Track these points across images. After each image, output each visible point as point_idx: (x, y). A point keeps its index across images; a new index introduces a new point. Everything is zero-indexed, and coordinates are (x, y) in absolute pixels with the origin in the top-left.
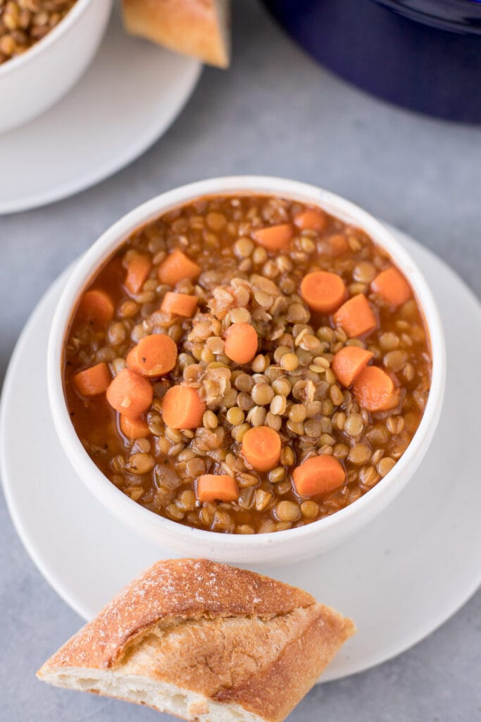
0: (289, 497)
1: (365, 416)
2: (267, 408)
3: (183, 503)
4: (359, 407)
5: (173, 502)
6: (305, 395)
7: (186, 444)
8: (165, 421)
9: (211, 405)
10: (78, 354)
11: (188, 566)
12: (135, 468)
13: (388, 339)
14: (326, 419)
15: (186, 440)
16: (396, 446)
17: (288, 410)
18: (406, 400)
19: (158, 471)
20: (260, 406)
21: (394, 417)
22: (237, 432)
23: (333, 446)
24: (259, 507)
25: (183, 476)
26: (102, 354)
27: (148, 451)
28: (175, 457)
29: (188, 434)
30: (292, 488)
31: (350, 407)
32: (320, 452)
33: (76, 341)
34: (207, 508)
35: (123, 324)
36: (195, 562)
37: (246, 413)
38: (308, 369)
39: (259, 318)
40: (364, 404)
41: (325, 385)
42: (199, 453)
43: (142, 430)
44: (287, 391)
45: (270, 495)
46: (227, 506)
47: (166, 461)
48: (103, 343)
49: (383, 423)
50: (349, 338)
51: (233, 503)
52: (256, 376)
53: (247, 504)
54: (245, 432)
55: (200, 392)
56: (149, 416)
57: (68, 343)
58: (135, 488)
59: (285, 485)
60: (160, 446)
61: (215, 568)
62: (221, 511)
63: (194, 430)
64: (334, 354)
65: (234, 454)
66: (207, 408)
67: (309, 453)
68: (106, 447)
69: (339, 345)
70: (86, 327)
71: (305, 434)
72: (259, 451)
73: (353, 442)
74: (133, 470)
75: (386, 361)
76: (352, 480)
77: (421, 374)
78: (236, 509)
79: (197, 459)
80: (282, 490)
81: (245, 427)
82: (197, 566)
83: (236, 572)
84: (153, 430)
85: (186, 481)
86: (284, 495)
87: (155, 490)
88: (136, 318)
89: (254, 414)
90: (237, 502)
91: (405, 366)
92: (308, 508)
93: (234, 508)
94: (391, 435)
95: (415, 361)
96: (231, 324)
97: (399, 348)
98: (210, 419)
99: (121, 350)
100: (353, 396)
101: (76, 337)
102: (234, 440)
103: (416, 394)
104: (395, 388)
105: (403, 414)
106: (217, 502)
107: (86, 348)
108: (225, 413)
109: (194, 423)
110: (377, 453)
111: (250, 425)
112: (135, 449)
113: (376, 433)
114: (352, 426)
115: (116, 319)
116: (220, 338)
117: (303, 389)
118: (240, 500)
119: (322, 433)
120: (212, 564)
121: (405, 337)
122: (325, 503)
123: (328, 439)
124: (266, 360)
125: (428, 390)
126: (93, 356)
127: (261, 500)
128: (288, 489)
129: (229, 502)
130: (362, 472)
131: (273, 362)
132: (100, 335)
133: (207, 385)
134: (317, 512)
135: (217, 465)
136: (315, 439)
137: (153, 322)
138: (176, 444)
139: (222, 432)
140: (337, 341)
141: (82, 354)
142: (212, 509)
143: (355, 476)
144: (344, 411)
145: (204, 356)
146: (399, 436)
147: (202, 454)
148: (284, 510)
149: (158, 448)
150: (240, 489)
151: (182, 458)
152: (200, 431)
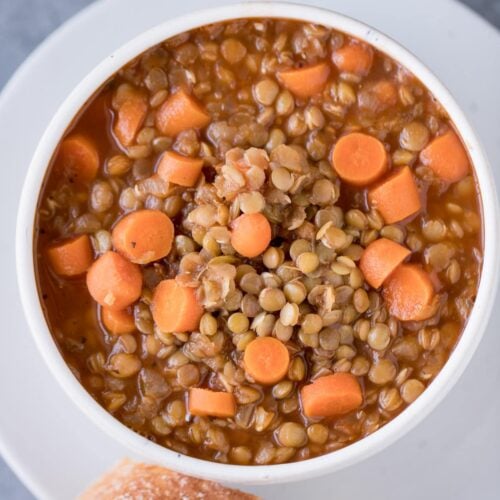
0: (295, 418)
1: (393, 327)
2: (277, 315)
3: (171, 417)
4: (388, 313)
5: (159, 415)
6: (323, 302)
7: (178, 346)
8: (155, 319)
9: (210, 309)
10: (52, 220)
11: (173, 480)
12: (117, 372)
13: (434, 228)
14: (346, 328)
15: (178, 343)
16: (426, 365)
17: (301, 319)
18: (446, 309)
19: (144, 376)
20: (268, 313)
21: (428, 329)
22: (240, 340)
23: (352, 361)
24: (259, 429)
25: (173, 384)
26: (82, 223)
27: (133, 350)
28: (165, 360)
29: (182, 337)
30: (298, 407)
31: (377, 315)
32: (335, 367)
33: (52, 204)
34: (199, 425)
35: (110, 184)
36: (182, 476)
37: (251, 320)
38: (330, 269)
39: (275, 201)
40: (395, 311)
41: (348, 290)
42: (194, 359)
43: (128, 327)
44: (301, 297)
45: (273, 415)
46: (221, 423)
47: (154, 364)
48: (85, 208)
49: (415, 335)
50: (385, 224)
51: (229, 420)
52: (266, 275)
53: (245, 424)
54: (249, 341)
55: (199, 292)
56: (137, 310)
57: (42, 205)
58: (115, 395)
59: (292, 402)
60: (148, 346)
61: (205, 486)
62: (215, 428)
63: (188, 334)
64: (364, 247)
65: (233, 363)
66: (205, 311)
67: (321, 369)
68: (84, 341)
69: (372, 234)
70: (65, 186)
71: (319, 346)
72: (262, 367)
73: (376, 356)
74: (114, 374)
75: (427, 257)
76: (370, 402)
77: (467, 275)
78: (232, 427)
79: (191, 366)
80: (287, 409)
81: (248, 336)
82: (183, 482)
83: (228, 493)
84: (140, 328)
85: (175, 389)
86: (289, 414)
87: (139, 398)
88: (126, 179)
89: (260, 323)
90: (234, 419)
91: (450, 264)
92: (316, 433)
93: (230, 426)
94: (422, 351)
95: (462, 259)
96: (241, 213)
97: (446, 240)
98: (208, 325)
99: (106, 220)
100: (383, 300)
101: (51, 198)
102: (235, 347)
103: (459, 303)
104: (434, 293)
105: (439, 326)
106: (211, 418)
107: (63, 212)
108: (227, 318)
109: (190, 327)
110: (403, 373)
111: (255, 335)
112: (118, 347)
113: (405, 348)
114: (376, 337)
115: (101, 177)
116: (226, 229)
117: (321, 295)
118: (238, 416)
119: (340, 345)
120: (201, 481)
121: (455, 226)
122: (335, 427)
123: (347, 352)
124: (280, 254)
125: (474, 299)
126: (72, 225)
127: (262, 420)
128: (294, 408)
129: (224, 418)
130: (383, 393)
131: (288, 258)
132: (81, 196)
133: (207, 287)
134: (325, 438)
135: (214, 374)
136: (330, 352)
137: (147, 188)
138: (166, 346)
139: (221, 339)
140: (370, 228)
141: (59, 221)
142: (204, 426)
143: (375, 398)
144: (370, 319)
145: (206, 243)
146: (433, 353)
147: (197, 360)
148: (288, 434)
149: (145, 348)
150: (238, 406)
151: (173, 362)
152: (196, 336)
